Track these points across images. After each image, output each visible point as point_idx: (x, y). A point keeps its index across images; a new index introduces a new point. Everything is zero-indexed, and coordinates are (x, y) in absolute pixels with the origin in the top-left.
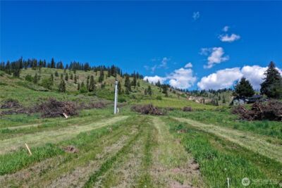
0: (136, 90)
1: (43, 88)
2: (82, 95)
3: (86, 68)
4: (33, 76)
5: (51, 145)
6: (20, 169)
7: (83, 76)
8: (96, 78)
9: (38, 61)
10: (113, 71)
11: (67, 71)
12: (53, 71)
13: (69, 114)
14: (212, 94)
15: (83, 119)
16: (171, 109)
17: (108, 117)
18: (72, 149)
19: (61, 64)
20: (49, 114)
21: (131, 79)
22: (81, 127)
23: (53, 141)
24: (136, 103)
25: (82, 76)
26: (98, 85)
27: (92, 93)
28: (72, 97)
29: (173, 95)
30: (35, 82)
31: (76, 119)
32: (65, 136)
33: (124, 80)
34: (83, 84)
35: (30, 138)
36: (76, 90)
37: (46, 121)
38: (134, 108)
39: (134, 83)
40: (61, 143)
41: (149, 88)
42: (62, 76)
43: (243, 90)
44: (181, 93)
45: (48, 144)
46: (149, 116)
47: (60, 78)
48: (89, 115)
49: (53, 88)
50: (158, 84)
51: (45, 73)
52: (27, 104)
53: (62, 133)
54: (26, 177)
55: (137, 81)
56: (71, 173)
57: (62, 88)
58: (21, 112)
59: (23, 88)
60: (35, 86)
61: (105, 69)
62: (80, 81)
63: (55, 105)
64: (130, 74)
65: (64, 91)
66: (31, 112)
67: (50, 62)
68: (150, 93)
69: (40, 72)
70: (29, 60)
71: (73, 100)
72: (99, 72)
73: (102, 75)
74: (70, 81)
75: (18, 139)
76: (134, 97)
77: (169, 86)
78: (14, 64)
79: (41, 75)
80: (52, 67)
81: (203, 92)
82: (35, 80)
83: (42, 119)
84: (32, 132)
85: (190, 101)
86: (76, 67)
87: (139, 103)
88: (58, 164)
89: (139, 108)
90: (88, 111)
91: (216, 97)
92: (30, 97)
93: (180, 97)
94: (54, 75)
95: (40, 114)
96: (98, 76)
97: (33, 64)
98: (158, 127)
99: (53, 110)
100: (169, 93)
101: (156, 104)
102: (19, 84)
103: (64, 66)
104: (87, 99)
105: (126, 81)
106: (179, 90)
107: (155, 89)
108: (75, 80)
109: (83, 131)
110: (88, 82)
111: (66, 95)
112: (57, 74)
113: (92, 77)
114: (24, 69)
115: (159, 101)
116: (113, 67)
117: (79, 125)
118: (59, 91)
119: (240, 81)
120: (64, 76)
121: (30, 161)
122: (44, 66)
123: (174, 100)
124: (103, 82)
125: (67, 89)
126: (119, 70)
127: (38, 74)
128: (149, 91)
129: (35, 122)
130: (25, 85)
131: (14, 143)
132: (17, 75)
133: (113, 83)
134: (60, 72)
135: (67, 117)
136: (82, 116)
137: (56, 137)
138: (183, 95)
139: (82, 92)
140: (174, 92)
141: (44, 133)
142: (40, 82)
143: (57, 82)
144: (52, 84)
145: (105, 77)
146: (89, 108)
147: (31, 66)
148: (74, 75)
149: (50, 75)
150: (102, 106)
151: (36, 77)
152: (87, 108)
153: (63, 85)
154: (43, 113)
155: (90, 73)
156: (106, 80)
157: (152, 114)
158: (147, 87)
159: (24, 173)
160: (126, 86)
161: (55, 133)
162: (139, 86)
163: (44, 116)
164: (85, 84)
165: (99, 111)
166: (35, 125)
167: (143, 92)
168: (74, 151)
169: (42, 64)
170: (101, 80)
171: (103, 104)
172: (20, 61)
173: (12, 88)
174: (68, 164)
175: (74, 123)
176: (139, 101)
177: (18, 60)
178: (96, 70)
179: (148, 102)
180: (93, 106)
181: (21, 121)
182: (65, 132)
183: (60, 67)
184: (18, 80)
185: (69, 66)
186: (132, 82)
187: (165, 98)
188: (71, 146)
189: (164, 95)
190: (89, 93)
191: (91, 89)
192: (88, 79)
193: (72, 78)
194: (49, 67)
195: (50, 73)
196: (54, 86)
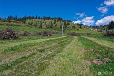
0: (68, 26)
1: (34, 27)
2: (48, 29)
3: (49, 19)
4: (30, 22)
7: (48, 22)
8: (53, 22)
9: (31, 17)
10: (59, 19)
11: (42, 20)
12: (37, 20)
14: (101, 27)
16: (82, 34)
19: (40, 17)
21: (67, 22)
24: (69, 32)
26: (54, 25)
27: (52, 28)
28: (45, 30)
29: (84, 28)
30: (31, 25)
33: (64, 23)
34: (48, 25)
36: (46, 27)
38: (68, 34)
39: (68, 24)
41: (74, 26)
43: (112, 26)
44: (88, 27)
46: (73, 36)
47: (39, 23)
49: (37, 27)
50: (78, 24)
51: (34, 21)
55: (69, 23)
57: (41, 27)
60: (32, 27)
61: (56, 19)
62: (47, 24)
64: (66, 20)
67: (36, 17)
68: (74, 28)
70: (28, 16)
72: (54, 20)
73: (55, 21)
74: (43, 24)
76: (68, 29)
77: (82, 24)
78: (23, 18)
79: (33, 22)
80: (36, 19)
81: (97, 26)
85: (91, 31)
86: (45, 18)
87: (70, 32)
91: (103, 29)
93: (87, 29)
96: (54, 21)
97: (29, 18)
100: (82, 27)
101: (76, 32)
102: (27, 26)
104: (50, 31)
105: (65, 23)
106: (86, 26)
107: (77, 26)
110: (50, 24)
111: (42, 29)
112: (38, 22)
113: (52, 22)
114: (26, 20)
115: (78, 31)
116: (59, 18)
118: (40, 28)
119: (111, 22)
120: (41, 22)
122: (34, 18)
123: (84, 30)
124: (56, 24)
126: (62, 19)
128: (74, 27)
130: (29, 26)
132: (25, 22)
133: (59, 23)
134: (40, 20)
135: (49, 36)
138: (88, 28)
139: (48, 28)
140: (84, 27)
142: (33, 25)
144: (37, 25)
145: (56, 22)
147: (29, 19)
148: (44, 21)
153: (41, 26)
155: (51, 20)
156: (57, 23)
157: (75, 35)
158: (73, 25)
160: (64, 25)
162: (70, 25)
163: (43, 36)
164: (49, 25)
167: (71, 27)
169: (33, 18)
170: (55, 23)
171: (57, 33)
172: (25, 17)
173: (24, 27)
176: (70, 31)
178: (53, 19)
179: (73, 31)
184: (25, 24)
185: (42, 18)
186: (67, 23)
187: (80, 30)
189: (80, 28)
190: (50, 28)
191: (51, 27)
192: (50, 23)
193: (44, 23)
194: (35, 19)
195: (36, 21)
196: (38, 26)
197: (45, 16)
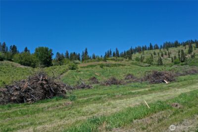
1: (147, 64)
2: (176, 66)
3: (176, 45)
4: (140, 57)
6: (144, 117)
7: (175, 51)
8: (186, 51)
9: (141, 47)
11: (162, 49)
12: (152, 52)
13: (168, 80)
15: (180, 84)
18: (177, 106)
19: (157, 46)
20: (154, 81)
22: (180, 89)
23: (161, 99)
25: (174, 52)
26: (188, 56)
27: (183, 63)
28: (168, 68)
30: (142, 61)
31: (175, 84)
32: (169, 96)
34: (175, 57)
35: (146, 97)
36: (170, 62)
37: (153, 86)
40: (167, 101)
42: (159, 54)
45: (159, 101)
47: (157, 55)
48: (185, 80)
51: (147, 55)
52: (138, 76)
53: (166, 94)
54: (149, 122)
56: (181, 123)
57: (160, 63)
58: (136, 81)
59: (135, 66)
60: (142, 64)
61: (192, 42)
62: (172, 55)
63: (157, 75)
65: (162, 64)
66: (142, 81)
67: (149, 46)
69: (143, 54)
71: (170, 70)
72: (187, 46)
73: (191, 47)
74: (164, 56)
75: (139, 98)
78: (128, 52)
79: (145, 56)
80: (151, 49)
82: (142, 60)
83: (149, 85)
84: (145, 93)
86: (168, 46)
88: (169, 115)
90: (183, 77)
92: (140, 71)
94: (153, 54)
95: (148, 81)
96: (187, 49)
97: (139, 50)
99: (157, 78)
102: (133, 64)
103: (159, 46)
104: (180, 68)
108: (169, 54)
109: (183, 92)
110: (179, 55)
111: (163, 67)
112: (155, 54)
113: (182, 51)
114: (134, 54)
117: (178, 88)
118: (158, 65)
120: (160, 54)
121: (149, 112)
122: (146, 50)
124: (193, 53)
125: (163, 63)
127: (143, 56)
129: (146, 87)
130: (136, 64)
131: (136, 100)
132: (130, 58)
134: (157, 51)
135: (167, 82)
136: (179, 82)
137: (163, 96)
139: (176, 63)
141: (154, 94)
142: (145, 60)
143: (156, 59)
144: (152, 61)
145: (193, 49)
146: (184, 75)
147: (138, 51)
148: (167, 51)
149: (150, 55)
151: (141, 58)
152: (181, 75)
153: (160, 60)
154: (150, 81)
155: (181, 48)
156: (194, 51)
159: (147, 120)
161: (162, 94)
163: (151, 82)
164: (177, 57)
165: (193, 77)
166: (147, 89)
168: (179, 107)
169: (144, 49)
172: (131, 49)
173: (129, 67)
174: (177, 116)
175: (174, 87)
178: (184, 45)
180: (187, 73)
181: (137, 87)
182: (168, 93)
183: (157, 48)
184: (131, 61)
185: (163, 46)
188: (176, 104)
190: (181, 63)
191: (183, 60)
192: (179, 52)
193: (166, 55)
194: (149, 49)
195: (150, 54)
196: (154, 62)
197: (168, 42)
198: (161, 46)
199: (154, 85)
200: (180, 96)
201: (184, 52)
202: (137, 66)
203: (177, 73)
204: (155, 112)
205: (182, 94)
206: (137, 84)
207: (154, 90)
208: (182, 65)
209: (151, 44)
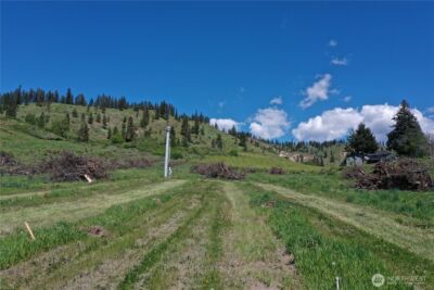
0: (198, 140)
1: (53, 135)
2: (114, 147)
3: (122, 105)
4: (38, 115)
5: (65, 225)
6: (16, 262)
7: (117, 117)
8: (137, 121)
9: (46, 92)
10: (164, 111)
11: (92, 109)
12: (69, 108)
13: (94, 175)
14: (315, 149)
15: (116, 185)
16: (253, 171)
17: (154, 181)
18: (98, 231)
19: (83, 99)
20: (62, 176)
21: (191, 124)
22: (111, 197)
23: (69, 218)
24: (198, 160)
25: (115, 118)
26: (139, 132)
27: (129, 144)
28: (98, 149)
29: (257, 149)
30: (41, 125)
31: (104, 184)
32: (87, 210)
33: (180, 124)
34: (116, 129)
35: (33, 213)
36: (105, 138)
37: (58, 187)
38: (195, 169)
39: (195, 130)
40: (80, 222)
41: (219, 138)
42: (83, 116)
43: (361, 143)
44: (267, 146)
45: (61, 223)
46: (218, 181)
47: (80, 119)
48: (126, 178)
49: (68, 134)
50: (233, 132)
51: (56, 113)
52: (26, 160)
53: (83, 205)
54: (25, 275)
55: (200, 127)
56: (96, 269)
57: (84, 136)
58: (17, 172)
59: (22, 134)
60: (41, 132)
61: (151, 107)
62: (111, 125)
63: (71, 161)
64: (190, 116)
65: (86, 140)
66: (34, 172)
67: (65, 95)
68: (220, 146)
69: (49, 109)
70: (31, 91)
71: (101, 155)
72: (141, 112)
73: (146, 115)
74: (95, 124)
75: (14, 216)
76: (195, 151)
77: (249, 135)
78: (7, 97)
79: (51, 114)
80: (68, 103)
81: (300, 145)
82: (41, 122)
83: (50, 184)
84: (34, 203)
85: (281, 159)
86: (105, 103)
87: (203, 161)
88: (77, 254)
89: (202, 168)
90: (123, 171)
92: (34, 149)
93: (267, 152)
94: (71, 116)
95: (47, 175)
96: (140, 118)
97: (38, 98)
98: (231, 199)
99: (69, 169)
100: (250, 146)
101: (229, 162)
102: (16, 128)
103: (88, 101)
104: (121, 153)
105: (183, 126)
106: (263, 141)
107: (229, 141)
108: (104, 123)
109: (115, 203)
110: (124, 127)
111: (88, 146)
112: (75, 114)
113: (131, 119)
114: (23, 105)
115: (234, 157)
116: (164, 105)
117: (110, 194)
118: (79, 140)
119: (356, 128)
120: (87, 117)
121: (32, 249)
122: (56, 101)
123: (257, 156)
124: (148, 128)
125: (90, 138)
126: (172, 110)
127: (46, 113)
128: (219, 142)
129: (41, 189)
130: (25, 131)
131: (6, 221)
132: (12, 114)
133: (163, 128)
134: (81, 110)
135: (90, 181)
136: (113, 180)
137: (72, 212)
138: (270, 150)
139: (115, 142)
140: (257, 145)
141: (54, 207)
142: (49, 125)
143: (76, 126)
144: (67, 129)
145: (151, 119)
146: (125, 168)
147: (36, 100)
148: (102, 115)
149: (64, 115)
150: (146, 164)
151: (42, 117)
152: (121, 167)
153: (85, 131)
154: (52, 175)
155: (128, 113)
156: (152, 124)
157: (223, 177)
158: (215, 137)
159: (24, 269)
160: (182, 134)
161: (73, 206)
162: (203, 134)
163: (55, 178)
164: (120, 129)
165: (140, 172)
166: (40, 194)
167: (209, 144)
168: (101, 233)
169: (53, 98)
170: (144, 124)
171: (147, 162)
172: (18, 93)
173: (4, 135)
174: (93, 254)
175: (101, 191)
176: (202, 157)
177: (14, 90)
178: (137, 108)
179: (216, 159)
180: (132, 164)
181: (18, 186)
182: (88, 204)
183: (81, 102)
184: (14, 122)
185: (95, 101)
186: (193, 127)
187: (243, 154)
188: (97, 227)
189: (241, 148)
190: (125, 143)
191: (129, 138)
192: (125, 121)
193: (98, 121)
194: (63, 102)
195: (65, 112)
196: (70, 133)
197: (107, 95)
198: (92, 101)
199: (61, 184)
200: (109, 211)
201: (134, 122)
202: (29, 137)
203: (114, 162)
204: (47, 250)
205: (113, 207)
206: (18, 179)
207: (57, 195)
208: (126, 147)
209: (69, 90)
